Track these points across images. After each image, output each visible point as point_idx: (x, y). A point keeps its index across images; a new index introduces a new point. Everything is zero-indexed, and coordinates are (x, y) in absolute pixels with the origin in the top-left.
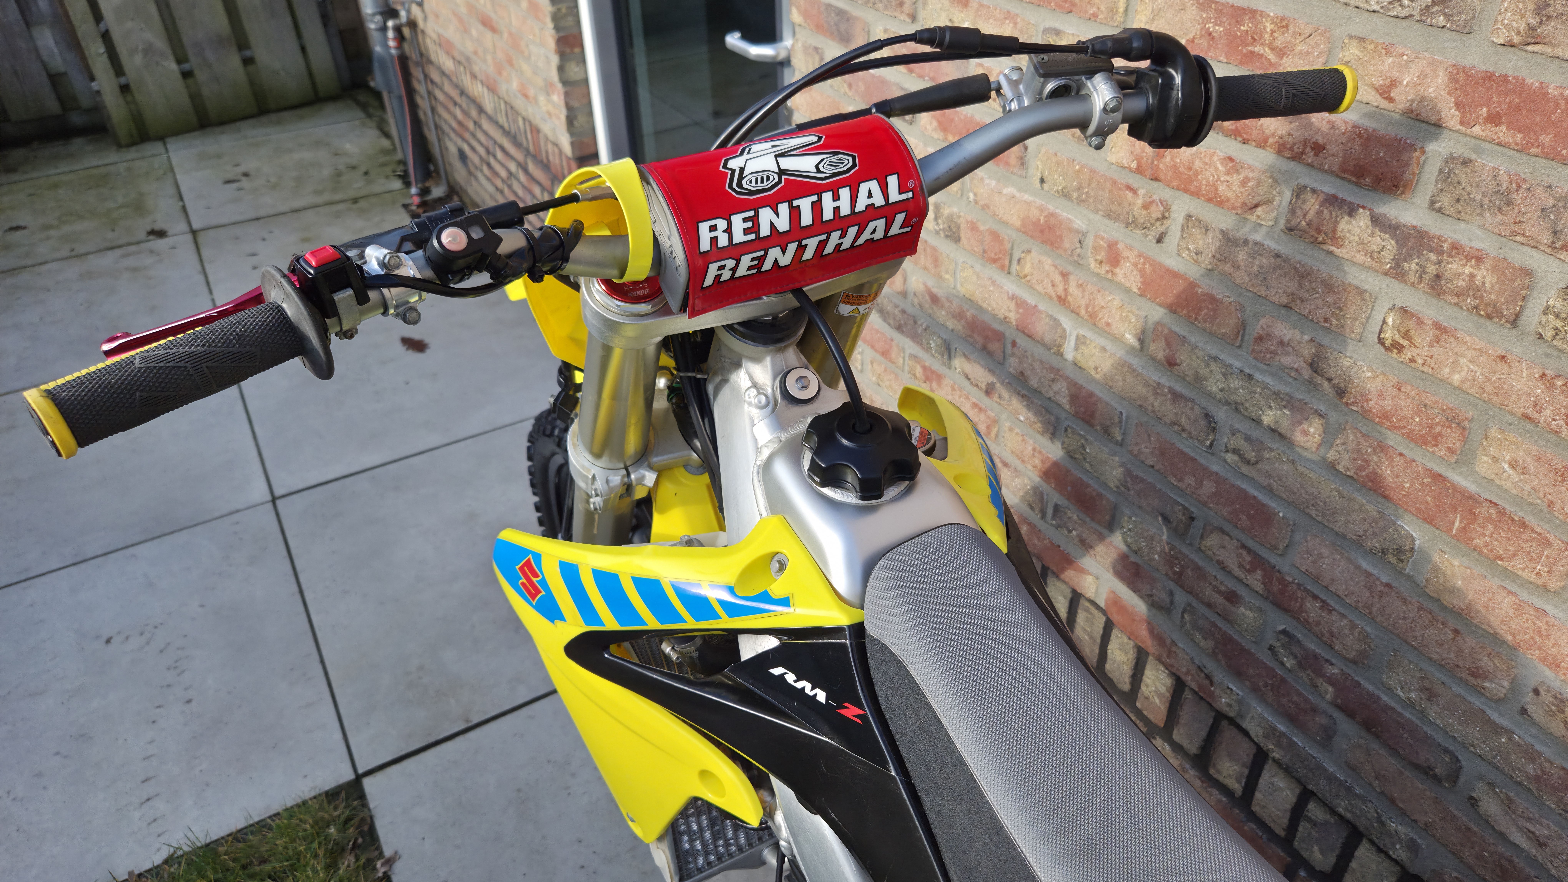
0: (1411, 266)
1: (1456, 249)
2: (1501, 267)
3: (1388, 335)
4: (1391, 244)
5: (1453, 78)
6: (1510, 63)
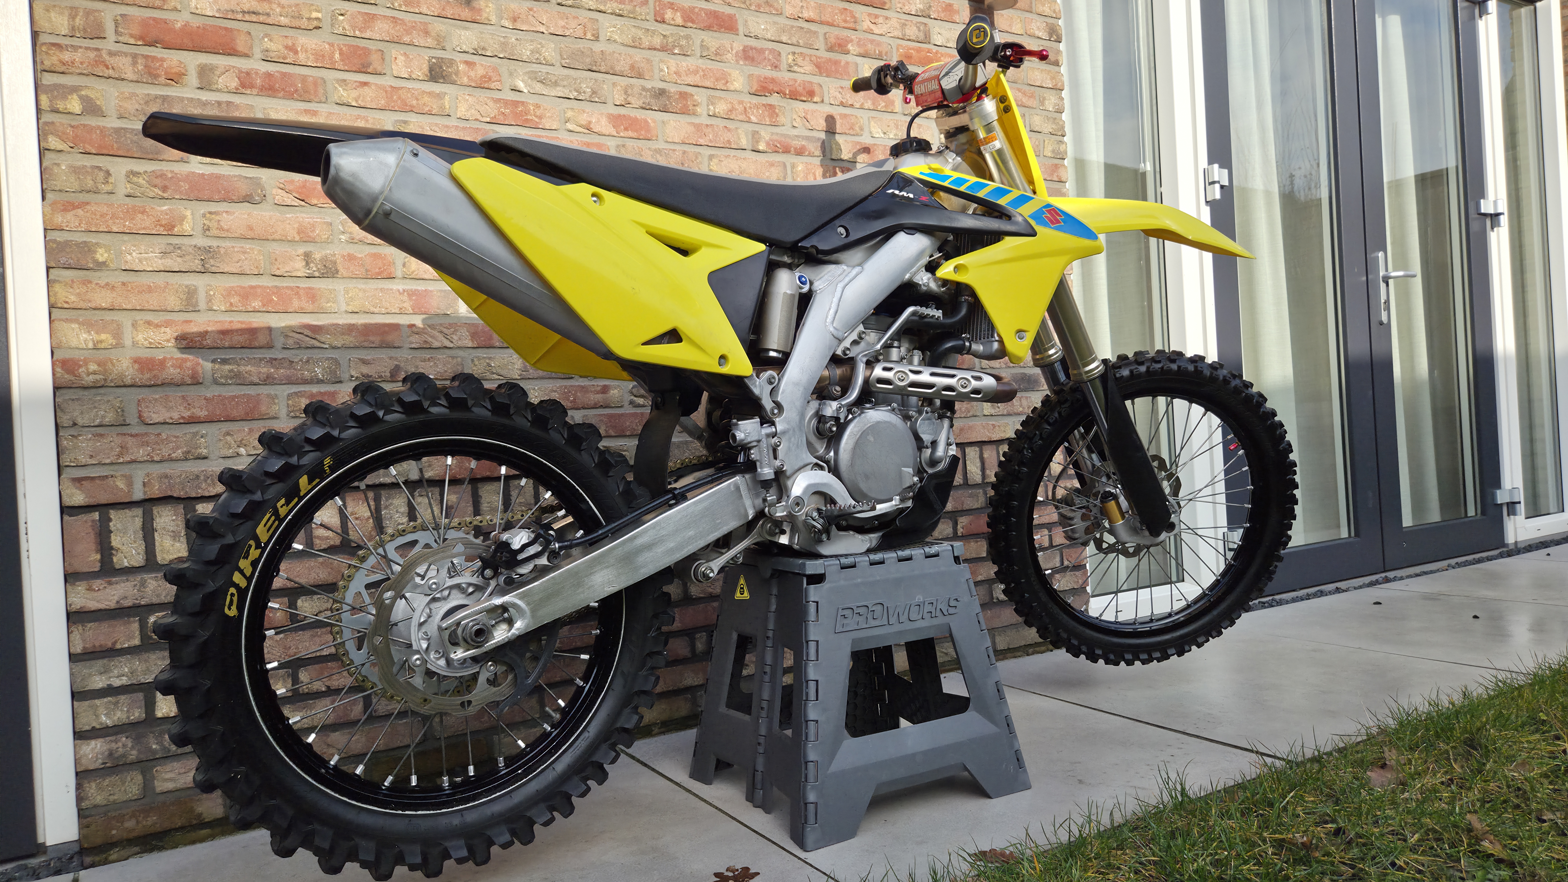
6: (622, 111)
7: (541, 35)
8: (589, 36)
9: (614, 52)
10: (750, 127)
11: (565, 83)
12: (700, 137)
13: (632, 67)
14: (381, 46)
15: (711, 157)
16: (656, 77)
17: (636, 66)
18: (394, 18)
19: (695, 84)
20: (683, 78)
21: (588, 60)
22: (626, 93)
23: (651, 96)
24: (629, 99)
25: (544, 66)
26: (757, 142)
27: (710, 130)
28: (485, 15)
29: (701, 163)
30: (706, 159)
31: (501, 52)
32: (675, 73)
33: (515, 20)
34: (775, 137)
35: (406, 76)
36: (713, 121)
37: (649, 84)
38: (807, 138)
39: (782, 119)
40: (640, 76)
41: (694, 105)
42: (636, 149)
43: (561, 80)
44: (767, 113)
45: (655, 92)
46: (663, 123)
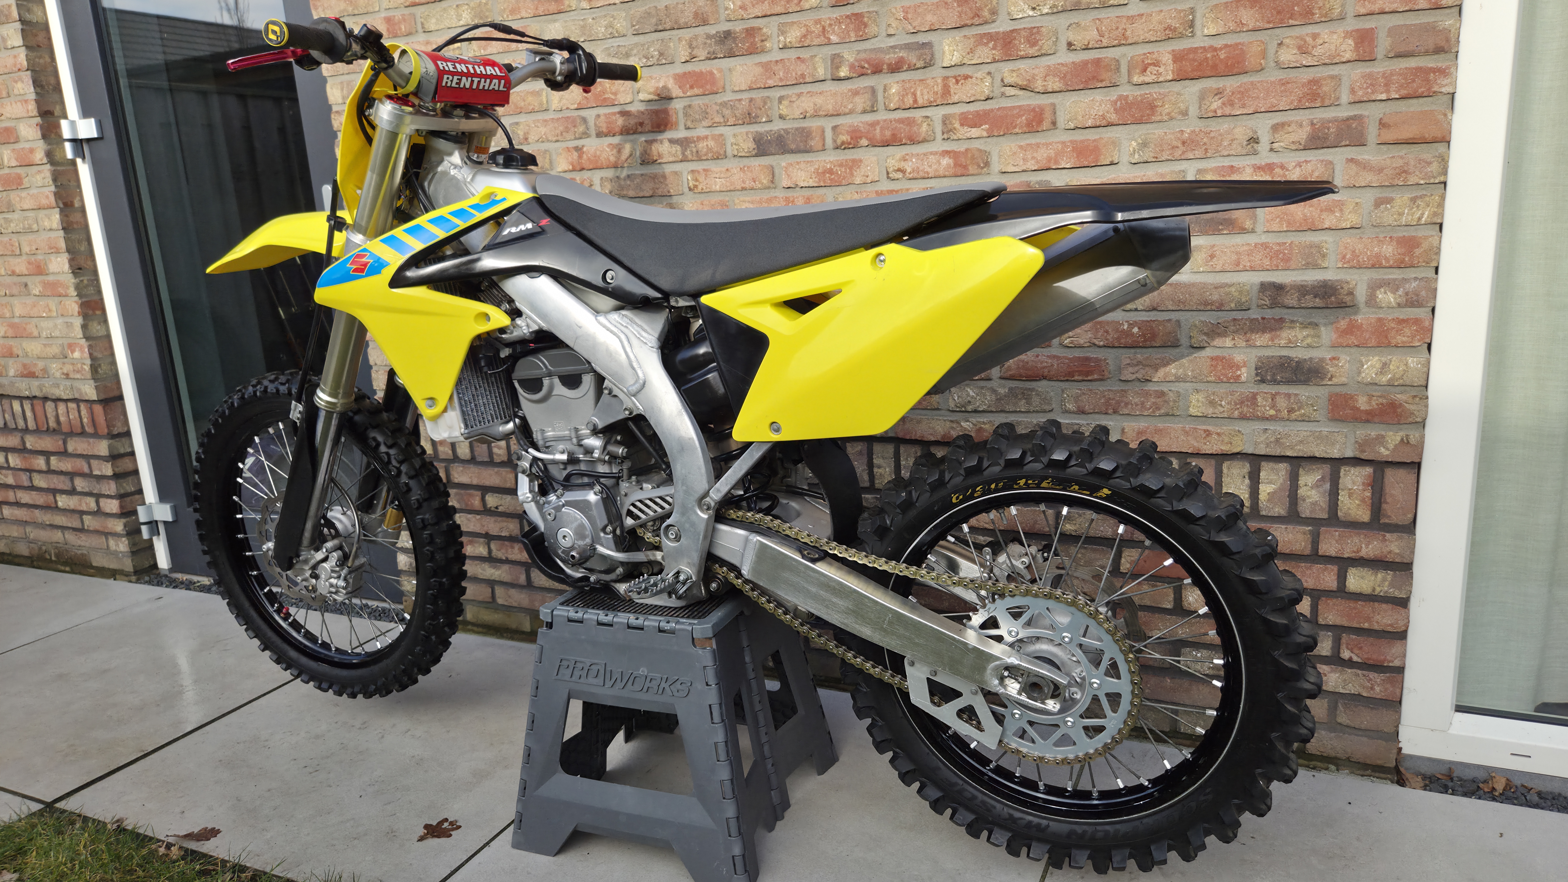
0: (688, 153)
1: (699, 139)
2: (714, 137)
3: (691, 184)
4: (679, 148)
5: (675, 79)
6: (689, 67)
7: (614, 7)
9: (677, 3)
10: (829, 51)
11: (635, 51)
12: (769, 78)
13: (696, 14)
15: (781, 99)
16: (722, 18)
17: (700, 12)
19: (764, 14)
20: (749, 11)
21: (654, 20)
22: (691, 46)
23: (716, 43)
24: (694, 53)
25: (618, 39)
26: (838, 68)
27: (780, 66)
29: (770, 108)
30: (776, 103)
31: (581, 36)
32: (741, 8)
34: (863, 56)
36: (786, 54)
37: (712, 30)
38: (908, 47)
39: (872, 29)
40: (705, 23)
41: (762, 41)
42: (702, 107)
43: (632, 49)
44: (852, 26)
45: (720, 37)
46: (730, 70)
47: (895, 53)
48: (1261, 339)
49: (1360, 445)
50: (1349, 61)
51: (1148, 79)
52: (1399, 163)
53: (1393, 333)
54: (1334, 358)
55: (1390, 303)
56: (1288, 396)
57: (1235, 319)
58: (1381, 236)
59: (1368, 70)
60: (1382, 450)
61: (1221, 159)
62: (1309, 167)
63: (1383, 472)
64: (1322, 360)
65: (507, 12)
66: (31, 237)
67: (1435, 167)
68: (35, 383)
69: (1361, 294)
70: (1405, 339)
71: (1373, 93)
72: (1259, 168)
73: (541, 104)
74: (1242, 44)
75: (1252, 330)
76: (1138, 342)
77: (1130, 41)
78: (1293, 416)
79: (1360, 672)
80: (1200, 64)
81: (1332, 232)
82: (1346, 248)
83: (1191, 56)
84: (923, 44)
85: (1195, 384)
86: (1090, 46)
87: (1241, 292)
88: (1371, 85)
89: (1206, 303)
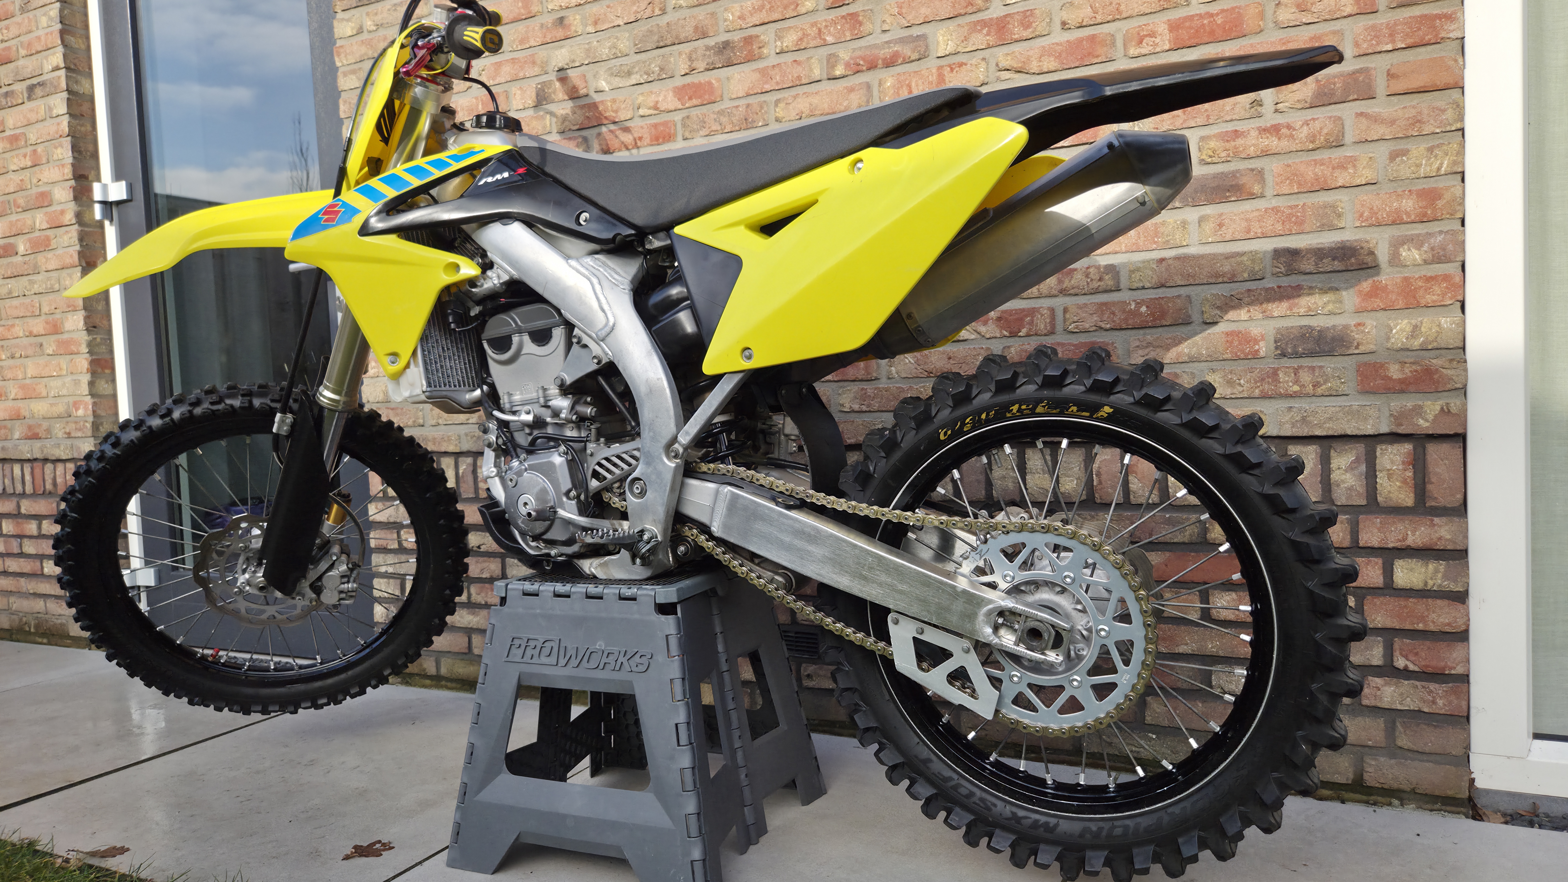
6: (688, 80)
8: (657, 12)
9: (679, 19)
10: (824, 52)
11: (637, 69)
12: (766, 83)
13: (696, 28)
14: (506, 87)
15: (777, 103)
16: (722, 30)
17: (700, 26)
18: (512, 59)
19: (761, 22)
20: (748, 20)
21: (656, 38)
22: (690, 59)
23: (714, 53)
24: (694, 65)
25: (620, 59)
26: (833, 67)
27: (777, 70)
28: (573, 28)
29: (766, 112)
30: (772, 107)
32: (739, 18)
33: (596, 23)
34: (858, 53)
35: (521, 107)
36: (782, 59)
37: (711, 42)
38: (902, 41)
39: (867, 27)
40: (705, 36)
41: (760, 48)
42: (700, 116)
43: (634, 67)
44: (847, 26)
45: (719, 47)
46: (728, 78)
47: (889, 48)
48: (1278, 308)
49: (1396, 418)
50: (1350, 16)
51: (1144, 51)
52: (1412, 112)
53: (1421, 292)
54: (1359, 324)
55: (1415, 260)
56: (1312, 369)
57: (1249, 290)
58: (1399, 190)
59: (1371, 23)
60: (1421, 422)
61: (1225, 125)
62: (1317, 125)
63: (1424, 449)
64: (1346, 327)
65: (517, 42)
66: (52, 296)
67: (1450, 114)
68: (37, 444)
69: (1383, 255)
70: (1435, 298)
71: (1378, 44)
72: (1264, 130)
73: (544, 127)
74: (1239, 8)
75: (1268, 300)
76: (1147, 322)
77: (1124, 15)
78: (1319, 391)
79: (1417, 683)
80: (1197, 31)
81: (1346, 190)
82: (1363, 205)
83: (1187, 24)
84: (918, 36)
85: (1210, 364)
86: (1084, 24)
87: (1253, 261)
88: (1376, 36)
89: (1217, 275)
